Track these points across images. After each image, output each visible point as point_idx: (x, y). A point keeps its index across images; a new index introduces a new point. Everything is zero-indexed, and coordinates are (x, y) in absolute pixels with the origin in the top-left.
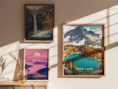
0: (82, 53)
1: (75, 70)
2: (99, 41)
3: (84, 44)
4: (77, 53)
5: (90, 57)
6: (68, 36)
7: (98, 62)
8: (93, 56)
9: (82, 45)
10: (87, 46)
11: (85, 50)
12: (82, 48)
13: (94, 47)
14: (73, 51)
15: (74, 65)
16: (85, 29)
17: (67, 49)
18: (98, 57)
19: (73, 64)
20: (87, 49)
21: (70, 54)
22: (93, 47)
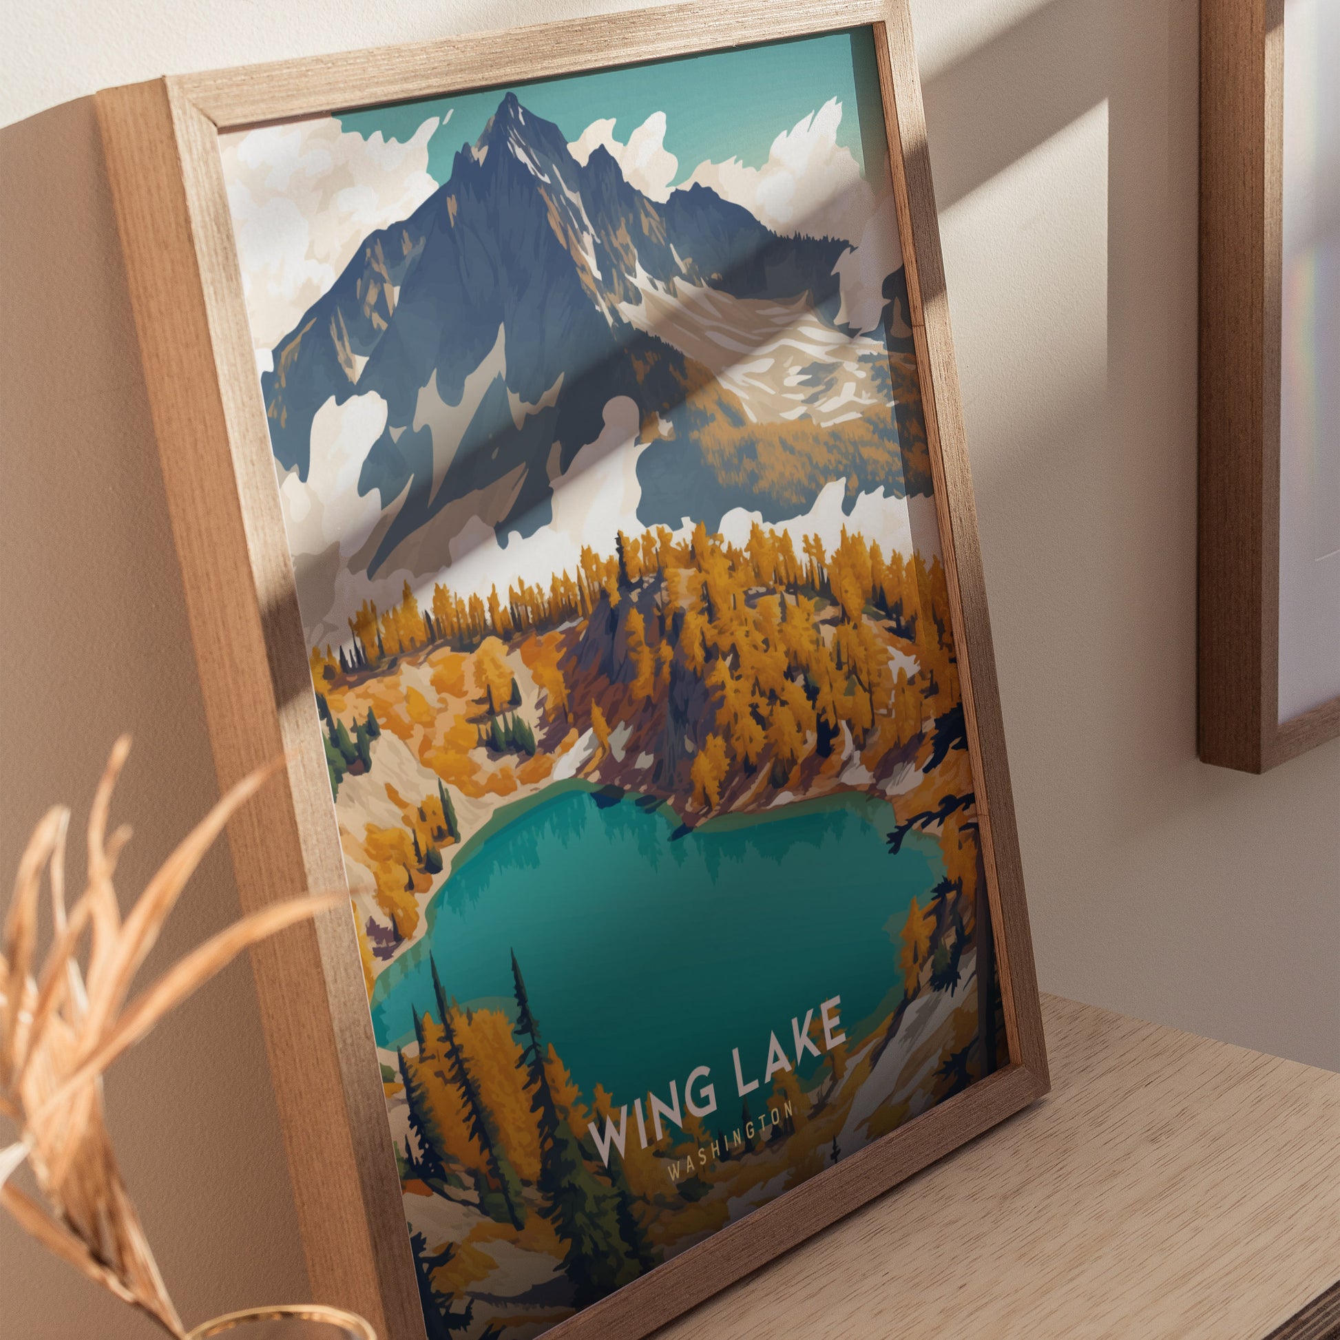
0: (632, 749)
1: (583, 1177)
2: (848, 391)
3: (635, 531)
4: (565, 765)
5: (778, 782)
6: (344, 391)
7: (896, 839)
8: (812, 737)
9: (607, 551)
10: (692, 557)
11: (667, 651)
12: (612, 620)
13: (796, 529)
14: (495, 746)
15: (558, 1071)
16: (601, 156)
17: (370, 730)
18: (881, 740)
19: (537, 1071)
20: (695, 623)
21: (448, 831)
22: (784, 544)
